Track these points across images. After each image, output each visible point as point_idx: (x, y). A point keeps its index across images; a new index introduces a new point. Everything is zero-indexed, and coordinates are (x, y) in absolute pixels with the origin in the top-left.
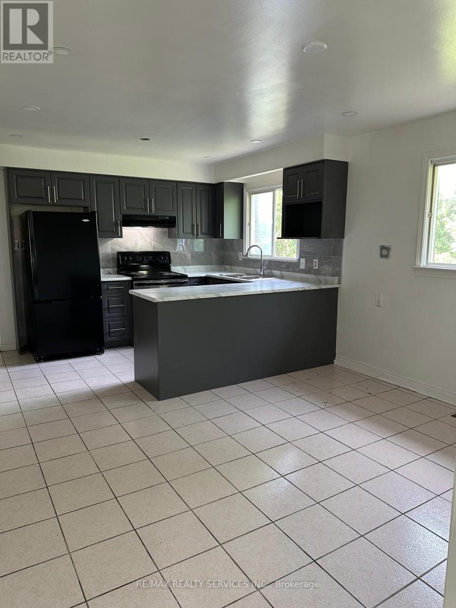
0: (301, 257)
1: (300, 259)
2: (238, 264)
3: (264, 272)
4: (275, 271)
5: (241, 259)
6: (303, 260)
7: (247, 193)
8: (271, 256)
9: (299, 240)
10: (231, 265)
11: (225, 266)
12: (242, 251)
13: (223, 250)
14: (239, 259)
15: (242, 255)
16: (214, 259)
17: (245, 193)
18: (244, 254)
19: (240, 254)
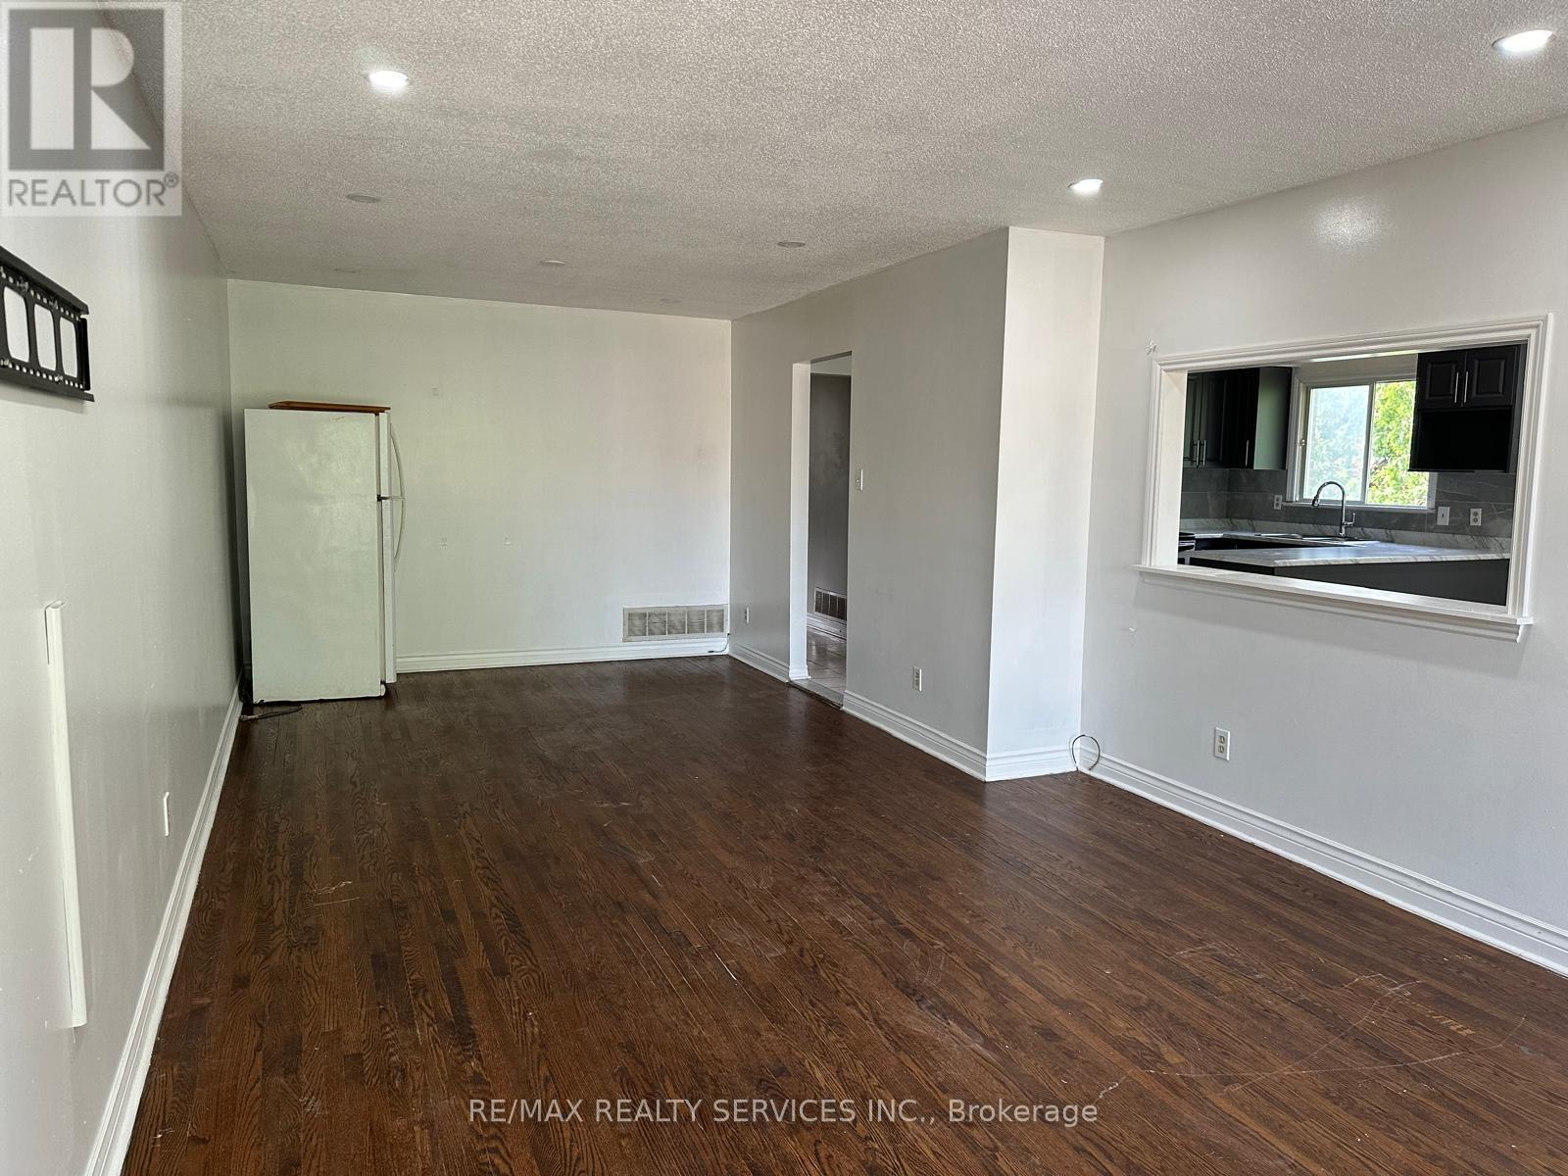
0: (1438, 504)
1: (1436, 508)
2: (1272, 516)
3: (1346, 532)
4: (1370, 530)
5: (1279, 508)
6: (1445, 511)
7: (1301, 385)
8: (1363, 502)
9: (1436, 473)
10: (1251, 518)
11: (1234, 521)
12: (1284, 492)
13: (1229, 490)
14: (1275, 507)
15: (1284, 500)
16: (1211, 508)
17: (1298, 386)
18: (1288, 499)
19: (1276, 496)
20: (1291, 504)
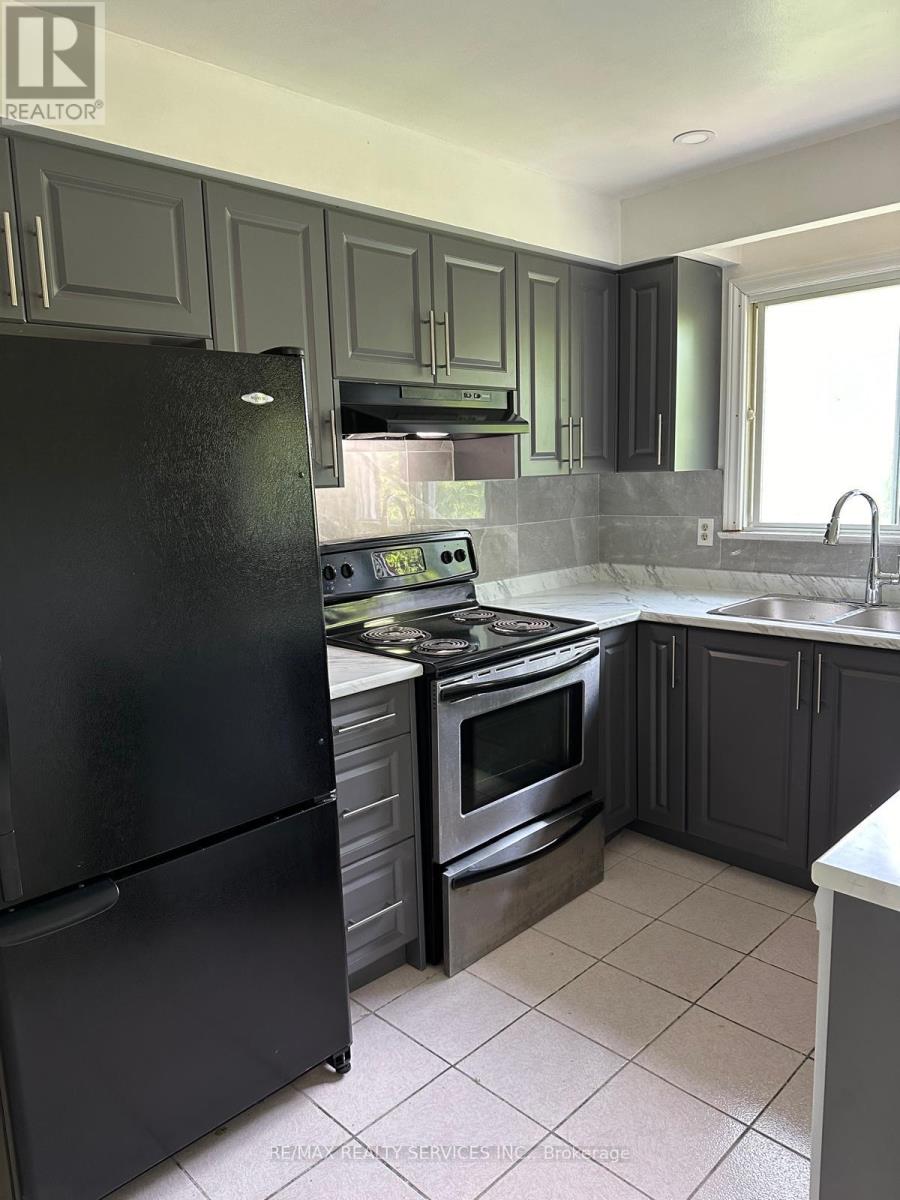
5: (710, 542)
7: (743, 299)
12: (717, 512)
13: (601, 511)
14: (700, 542)
15: (719, 528)
16: (577, 544)
17: (736, 301)
18: (727, 523)
19: (701, 522)
20: (734, 536)
